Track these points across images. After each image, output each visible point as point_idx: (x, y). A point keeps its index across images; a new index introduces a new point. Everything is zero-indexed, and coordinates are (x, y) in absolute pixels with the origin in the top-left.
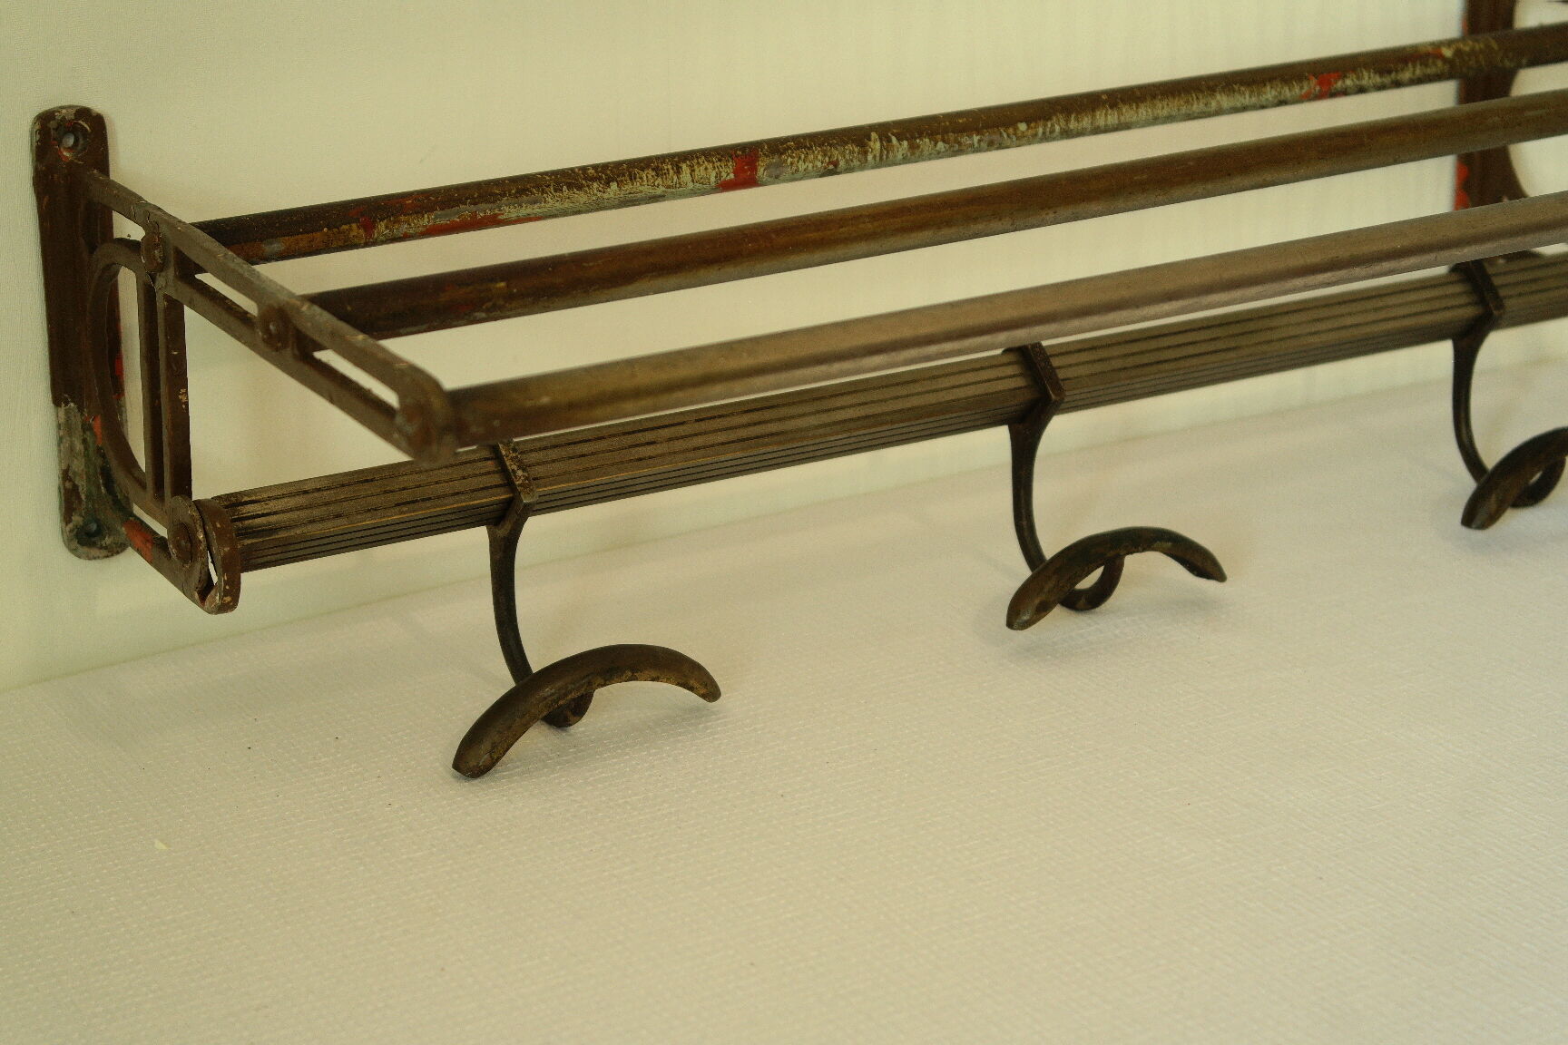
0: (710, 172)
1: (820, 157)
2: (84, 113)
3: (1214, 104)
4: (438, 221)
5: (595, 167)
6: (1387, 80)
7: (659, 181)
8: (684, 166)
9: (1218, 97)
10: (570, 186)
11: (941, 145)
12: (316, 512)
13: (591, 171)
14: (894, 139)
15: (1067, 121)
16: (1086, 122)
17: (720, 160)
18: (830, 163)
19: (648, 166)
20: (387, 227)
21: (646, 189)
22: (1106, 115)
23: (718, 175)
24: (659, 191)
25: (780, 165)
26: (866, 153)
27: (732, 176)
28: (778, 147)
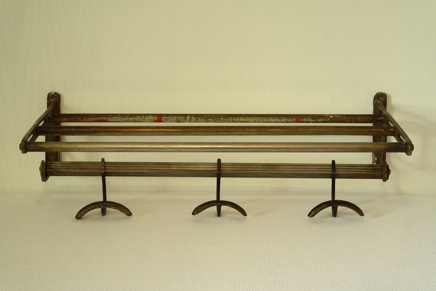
0: (151, 118)
1: (176, 118)
2: (56, 93)
3: (269, 120)
4: (96, 120)
5: (129, 114)
6: (315, 121)
7: (141, 118)
8: (147, 116)
9: (270, 119)
10: (122, 117)
11: (203, 119)
12: (65, 167)
13: (128, 115)
14: (193, 117)
15: (233, 119)
16: (237, 120)
17: (154, 116)
18: (178, 120)
19: (140, 115)
20: (86, 119)
21: (138, 119)
22: (242, 119)
23: (153, 119)
24: (141, 120)
25: (167, 119)
26: (186, 119)
27: (156, 119)
28: (167, 115)
